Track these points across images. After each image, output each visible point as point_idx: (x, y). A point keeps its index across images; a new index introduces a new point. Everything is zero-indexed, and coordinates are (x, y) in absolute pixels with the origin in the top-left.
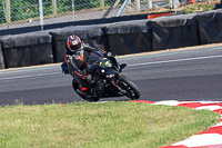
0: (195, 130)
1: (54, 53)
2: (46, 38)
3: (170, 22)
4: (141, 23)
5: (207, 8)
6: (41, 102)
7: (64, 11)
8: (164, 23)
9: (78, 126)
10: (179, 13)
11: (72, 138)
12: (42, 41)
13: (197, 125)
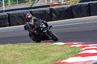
0: (71, 55)
1: (9, 22)
2: (5, 16)
3: (60, 9)
4: (47, 9)
5: (76, 2)
6: (3, 43)
7: (13, 4)
8: (57, 9)
9: (20, 54)
10: (63, 4)
11: (17, 59)
12: (4, 17)
13: (72, 53)
